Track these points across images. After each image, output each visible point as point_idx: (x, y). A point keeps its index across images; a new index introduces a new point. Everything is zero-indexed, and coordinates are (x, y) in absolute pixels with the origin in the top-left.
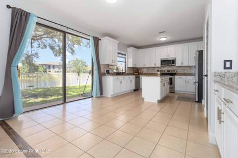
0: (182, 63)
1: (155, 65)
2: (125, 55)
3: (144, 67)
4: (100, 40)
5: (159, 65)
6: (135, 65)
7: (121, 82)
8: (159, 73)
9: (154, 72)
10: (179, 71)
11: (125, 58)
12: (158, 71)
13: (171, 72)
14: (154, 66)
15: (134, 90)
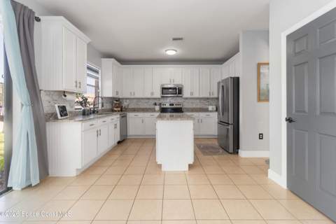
0: (192, 94)
1: (152, 94)
2: (97, 72)
3: (132, 97)
4: (38, 20)
5: (158, 94)
6: (117, 93)
7: (98, 133)
8: (157, 108)
9: (148, 107)
10: (186, 105)
11: (98, 78)
12: (155, 104)
13: (175, 106)
14: (149, 96)
15: (119, 143)
